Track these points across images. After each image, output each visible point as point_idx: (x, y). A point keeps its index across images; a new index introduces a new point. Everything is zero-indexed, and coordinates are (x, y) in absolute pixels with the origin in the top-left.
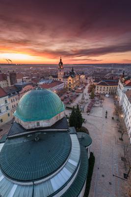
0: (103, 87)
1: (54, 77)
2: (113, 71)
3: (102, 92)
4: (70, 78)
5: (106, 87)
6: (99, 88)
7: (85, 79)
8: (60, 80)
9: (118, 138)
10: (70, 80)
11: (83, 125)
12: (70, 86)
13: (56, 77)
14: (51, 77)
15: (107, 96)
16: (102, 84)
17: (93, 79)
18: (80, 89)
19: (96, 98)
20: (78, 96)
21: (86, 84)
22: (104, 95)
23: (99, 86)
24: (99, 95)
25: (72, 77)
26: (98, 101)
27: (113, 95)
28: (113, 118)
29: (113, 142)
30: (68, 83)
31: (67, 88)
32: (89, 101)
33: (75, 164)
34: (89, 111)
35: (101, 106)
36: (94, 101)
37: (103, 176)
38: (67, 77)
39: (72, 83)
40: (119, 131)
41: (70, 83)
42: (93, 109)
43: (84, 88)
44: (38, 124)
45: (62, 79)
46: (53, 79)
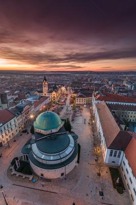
0: (81, 98)
1: (39, 92)
2: (89, 80)
3: (81, 103)
4: (54, 93)
5: (84, 98)
6: (79, 100)
7: (65, 91)
9: (92, 135)
10: (54, 95)
11: (72, 130)
12: (54, 100)
13: (41, 92)
14: (36, 93)
15: (85, 106)
16: (80, 96)
17: (73, 90)
18: (63, 101)
19: (77, 109)
20: (62, 108)
21: (67, 95)
22: (83, 105)
23: (79, 98)
24: (79, 106)
25: (56, 92)
26: (78, 111)
27: (89, 104)
28: (89, 123)
29: (89, 137)
32: (72, 112)
34: (73, 120)
35: (81, 115)
36: (75, 112)
38: (51, 92)
39: (56, 97)
40: (92, 131)
41: (54, 97)
42: (76, 118)
43: (66, 99)
44: (51, 131)
45: (47, 94)
46: (38, 94)
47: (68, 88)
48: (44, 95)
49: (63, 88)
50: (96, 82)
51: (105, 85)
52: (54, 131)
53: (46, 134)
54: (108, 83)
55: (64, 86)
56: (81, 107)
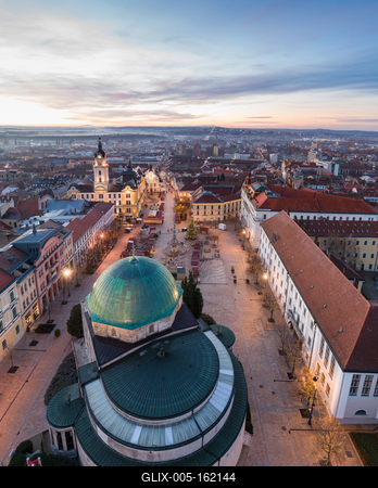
0: (209, 205)
1: (81, 189)
2: (216, 150)
3: (208, 218)
4: (128, 190)
5: (216, 205)
6: (201, 211)
7: (158, 183)
8: (101, 196)
9: (265, 319)
10: (128, 196)
12: (129, 211)
13: (89, 188)
14: (74, 192)
15: (222, 226)
16: (205, 199)
17: (178, 180)
18: (154, 213)
19: (202, 237)
20: (156, 236)
21: (162, 195)
22: (215, 224)
23: (201, 205)
24: (204, 228)
25: (133, 187)
26: (206, 243)
27: (235, 223)
28: (248, 281)
29: (259, 328)
30: (124, 203)
31: (121, 216)
32: (187, 247)
33: (231, 373)
35: (218, 257)
36: (198, 246)
37: (261, 386)
38: (119, 188)
39: (133, 203)
40: (264, 306)
41: (129, 203)
42: (203, 266)
43: (162, 208)
44: (152, 328)
45: (106, 195)
46: (79, 195)
47: (162, 174)
48: (96, 199)
49: (150, 176)
50: (236, 157)
51: (263, 165)
52: (161, 325)
53: (134, 340)
54: (268, 159)
55: (150, 168)
56: (212, 231)
